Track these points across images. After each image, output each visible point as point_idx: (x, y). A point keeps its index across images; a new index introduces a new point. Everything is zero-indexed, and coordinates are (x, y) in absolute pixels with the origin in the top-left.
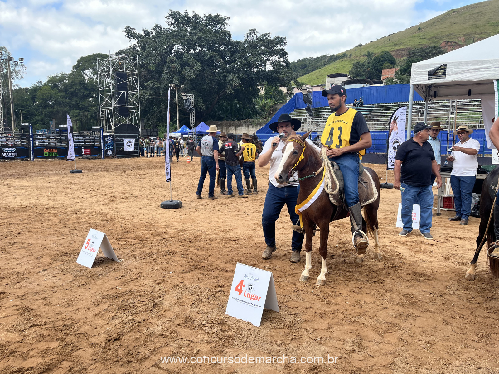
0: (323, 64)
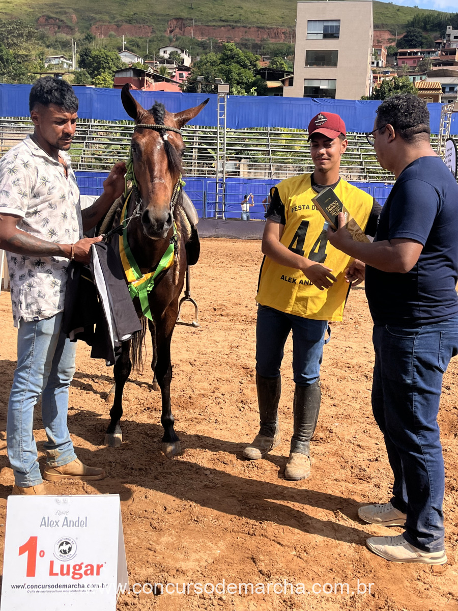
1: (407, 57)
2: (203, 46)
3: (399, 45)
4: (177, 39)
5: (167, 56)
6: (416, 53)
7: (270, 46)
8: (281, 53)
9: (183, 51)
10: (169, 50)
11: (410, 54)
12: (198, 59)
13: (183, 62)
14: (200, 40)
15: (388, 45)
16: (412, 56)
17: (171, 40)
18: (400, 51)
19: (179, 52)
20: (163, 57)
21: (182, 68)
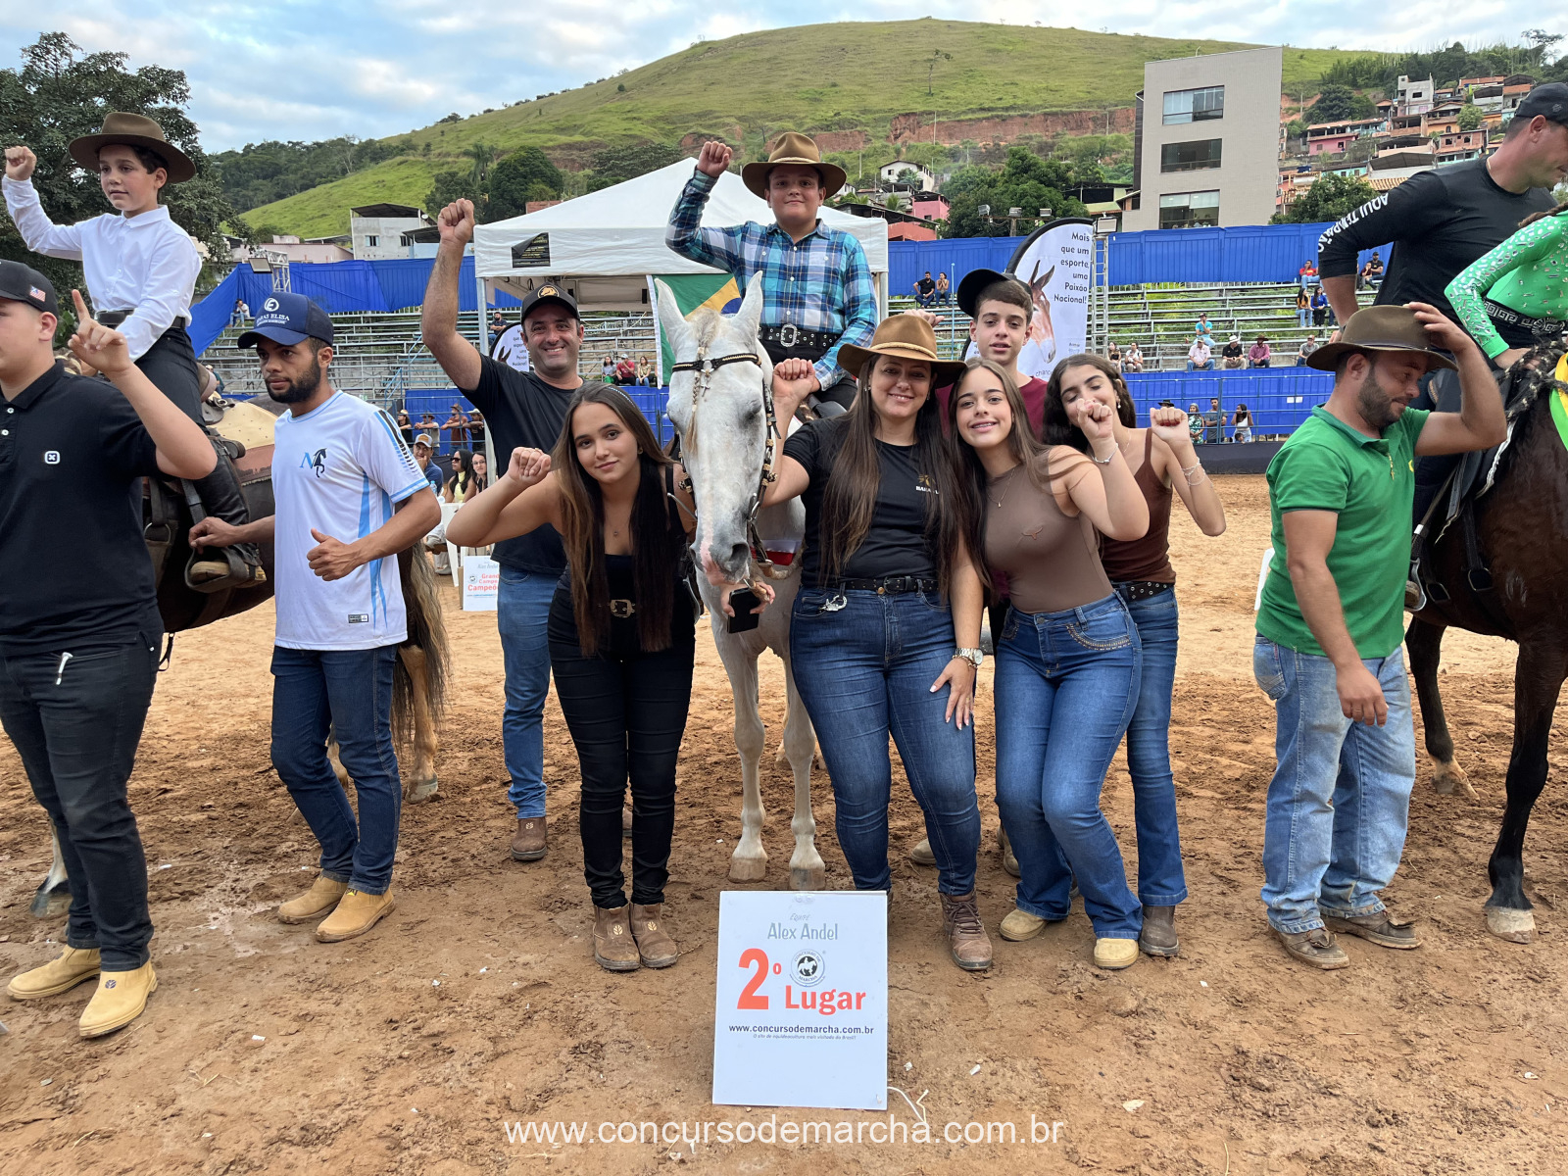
0: (338, 167)
1: (1326, 137)
2: (953, 155)
3: (1310, 118)
4: (909, 148)
5: (893, 179)
6: (1343, 130)
7: (1071, 144)
8: (1092, 154)
9: (920, 168)
10: (898, 168)
11: (1331, 131)
12: (947, 178)
13: (921, 187)
14: (947, 146)
15: (1288, 120)
16: (1336, 135)
17: (898, 152)
18: (1312, 127)
19: (914, 169)
20: (887, 182)
21: (921, 197)
